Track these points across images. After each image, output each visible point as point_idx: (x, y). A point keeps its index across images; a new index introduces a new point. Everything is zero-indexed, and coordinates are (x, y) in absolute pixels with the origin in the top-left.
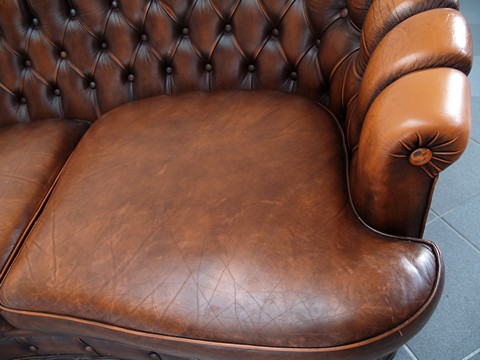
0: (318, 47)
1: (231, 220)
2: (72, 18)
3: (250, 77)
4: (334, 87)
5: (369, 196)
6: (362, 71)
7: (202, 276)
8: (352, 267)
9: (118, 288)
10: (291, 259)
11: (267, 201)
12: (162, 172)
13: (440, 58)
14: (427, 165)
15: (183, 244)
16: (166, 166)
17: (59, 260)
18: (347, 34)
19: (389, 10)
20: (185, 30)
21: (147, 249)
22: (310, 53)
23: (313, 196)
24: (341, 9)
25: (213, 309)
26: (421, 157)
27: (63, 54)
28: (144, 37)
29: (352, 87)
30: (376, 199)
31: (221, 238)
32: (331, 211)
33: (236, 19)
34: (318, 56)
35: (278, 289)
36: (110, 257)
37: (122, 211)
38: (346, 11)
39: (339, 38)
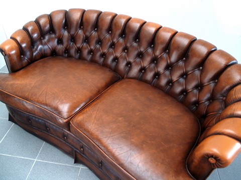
0: (210, 102)
1: (150, 142)
2: (136, 42)
3: (182, 96)
4: (207, 119)
5: (192, 161)
6: (216, 123)
7: (133, 152)
8: (175, 177)
9: (108, 141)
10: (159, 164)
11: (163, 143)
12: (137, 114)
13: (237, 137)
14: (213, 164)
15: (133, 140)
16: (139, 112)
17: (95, 122)
18: (220, 106)
19: (234, 111)
20: (170, 68)
21: (122, 135)
22: (206, 103)
23: (177, 150)
24: (224, 96)
25: (131, 163)
26: (212, 161)
27: (126, 51)
28: (155, 62)
29: (210, 125)
30: (194, 163)
31: (144, 145)
32: (179, 158)
33: (189, 76)
34: (208, 105)
35: (151, 169)
36: (110, 130)
37: (120, 119)
38: (225, 98)
39: (217, 105)
